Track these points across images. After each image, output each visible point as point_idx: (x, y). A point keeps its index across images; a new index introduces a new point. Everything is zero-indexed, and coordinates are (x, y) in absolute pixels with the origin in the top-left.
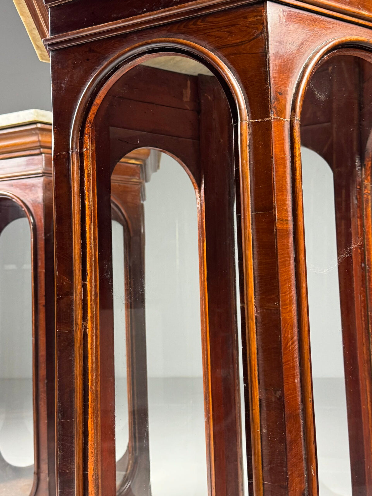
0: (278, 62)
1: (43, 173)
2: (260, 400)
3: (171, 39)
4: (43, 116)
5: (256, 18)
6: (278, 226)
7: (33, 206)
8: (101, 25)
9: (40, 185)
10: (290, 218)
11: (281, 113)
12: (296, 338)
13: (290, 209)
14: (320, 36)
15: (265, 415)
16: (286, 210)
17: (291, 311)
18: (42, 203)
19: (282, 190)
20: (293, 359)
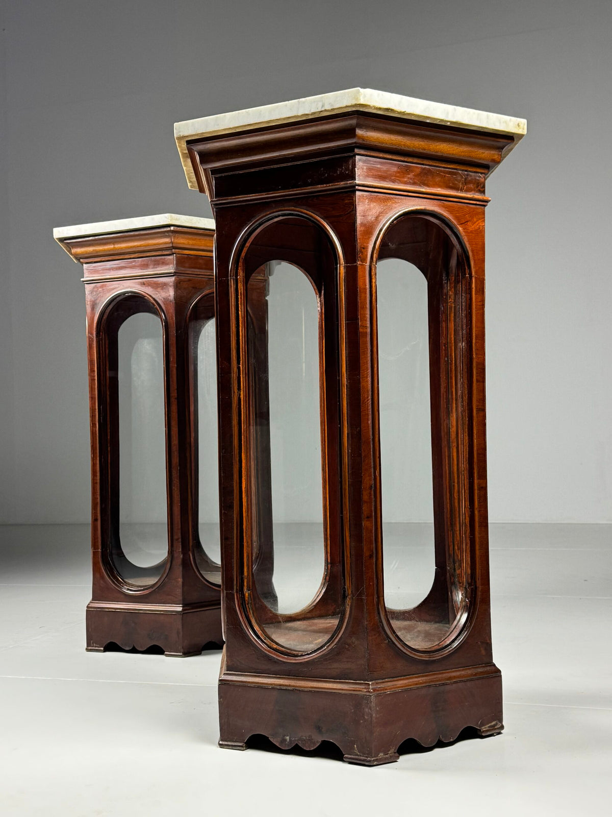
0: (362, 229)
1: (175, 272)
2: (348, 434)
3: (297, 209)
4: (176, 219)
5: (349, 201)
6: (361, 330)
7: (164, 304)
8: (251, 195)
9: (171, 284)
10: (368, 325)
11: (364, 260)
12: (370, 397)
13: (368, 320)
14: (391, 209)
15: (350, 442)
16: (366, 320)
17: (367, 381)
18: (174, 302)
19: (364, 308)
20: (368, 410)
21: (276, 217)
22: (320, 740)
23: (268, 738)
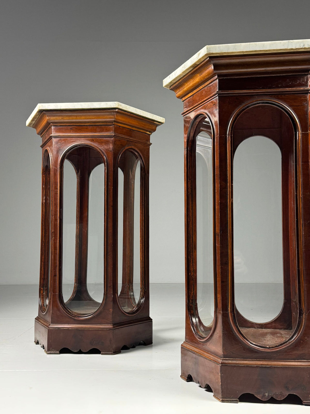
1: (114, 135)
2: (302, 224)
4: (120, 105)
5: (304, 98)
9: (111, 142)
18: (113, 152)
21: (258, 103)
22: (288, 394)
23: (253, 395)
